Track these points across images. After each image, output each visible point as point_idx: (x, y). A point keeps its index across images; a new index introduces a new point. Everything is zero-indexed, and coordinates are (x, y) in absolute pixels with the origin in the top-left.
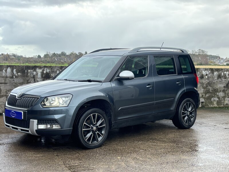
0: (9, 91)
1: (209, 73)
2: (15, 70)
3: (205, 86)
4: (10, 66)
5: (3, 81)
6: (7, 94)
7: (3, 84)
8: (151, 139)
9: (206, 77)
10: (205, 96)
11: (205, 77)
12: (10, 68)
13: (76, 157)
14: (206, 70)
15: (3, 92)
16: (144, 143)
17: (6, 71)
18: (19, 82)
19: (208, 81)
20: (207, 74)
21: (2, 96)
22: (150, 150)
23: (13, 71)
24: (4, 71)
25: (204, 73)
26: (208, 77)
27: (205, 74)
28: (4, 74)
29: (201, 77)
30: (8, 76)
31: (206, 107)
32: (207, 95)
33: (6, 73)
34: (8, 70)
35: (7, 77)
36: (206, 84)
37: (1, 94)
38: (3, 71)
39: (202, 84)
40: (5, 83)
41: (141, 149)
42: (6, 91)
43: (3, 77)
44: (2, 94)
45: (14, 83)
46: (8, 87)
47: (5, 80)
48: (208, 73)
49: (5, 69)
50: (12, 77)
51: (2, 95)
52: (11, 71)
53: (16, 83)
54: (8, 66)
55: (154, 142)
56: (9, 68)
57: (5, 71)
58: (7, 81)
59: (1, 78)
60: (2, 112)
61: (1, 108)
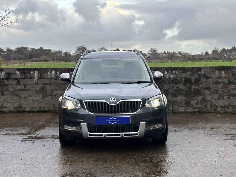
0: (53, 91)
2: (58, 72)
4: (54, 69)
5: (49, 83)
6: (52, 93)
7: (48, 85)
12: (54, 71)
15: (49, 92)
17: (51, 73)
18: (62, 83)
21: (48, 96)
23: (57, 73)
28: (49, 76)
30: (53, 78)
34: (52, 72)
35: (51, 79)
38: (48, 73)
42: (51, 91)
43: (48, 79)
44: (48, 94)
45: (58, 84)
46: (53, 88)
47: (50, 82)
49: (50, 71)
50: (56, 79)
51: (48, 95)
52: (55, 73)
53: (59, 84)
54: (52, 69)
56: (53, 70)
57: (50, 73)
58: (52, 82)
59: (46, 79)
60: (48, 110)
61: (47, 106)
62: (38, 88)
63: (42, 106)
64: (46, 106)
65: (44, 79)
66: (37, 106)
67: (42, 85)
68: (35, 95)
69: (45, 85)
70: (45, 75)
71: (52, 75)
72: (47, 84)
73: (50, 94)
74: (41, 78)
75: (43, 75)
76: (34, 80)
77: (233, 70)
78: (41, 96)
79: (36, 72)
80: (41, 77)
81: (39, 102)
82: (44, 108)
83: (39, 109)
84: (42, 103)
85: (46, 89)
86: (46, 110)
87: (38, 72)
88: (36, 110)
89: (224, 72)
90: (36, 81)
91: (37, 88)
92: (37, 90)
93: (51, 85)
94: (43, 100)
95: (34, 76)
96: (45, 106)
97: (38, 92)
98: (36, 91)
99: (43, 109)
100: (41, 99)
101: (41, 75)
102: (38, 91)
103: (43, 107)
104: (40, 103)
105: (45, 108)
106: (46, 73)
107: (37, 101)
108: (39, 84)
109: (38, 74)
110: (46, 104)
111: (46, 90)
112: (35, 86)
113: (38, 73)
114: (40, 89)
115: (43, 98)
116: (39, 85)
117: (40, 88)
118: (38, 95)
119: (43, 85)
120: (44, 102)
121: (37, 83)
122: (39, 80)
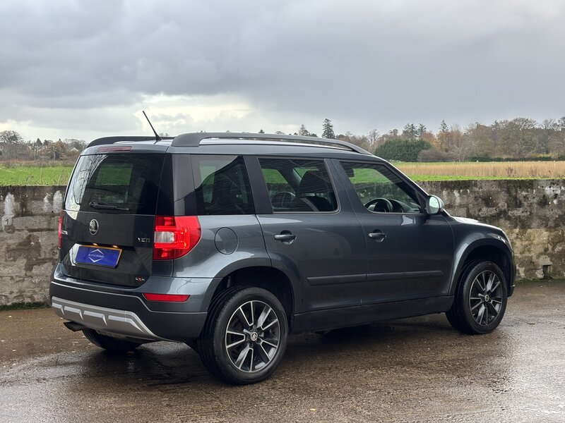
1: (562, 191)
3: (551, 224)
4: (59, 188)
5: (45, 226)
6: (54, 255)
7: (44, 233)
8: (398, 364)
9: (555, 202)
10: (553, 249)
11: (552, 202)
12: (61, 192)
13: (213, 408)
14: (554, 184)
15: (45, 252)
16: (379, 374)
17: (51, 199)
19: (560, 212)
20: (556, 195)
21: (43, 261)
22: (391, 390)
24: (46, 200)
25: (549, 191)
26: (560, 202)
27: (553, 193)
28: (46, 208)
29: (541, 202)
30: (57, 212)
31: (557, 277)
32: (559, 248)
33: (52, 204)
34: (55, 198)
35: (53, 215)
36: (555, 221)
37: (40, 255)
38: (43, 200)
39: (544, 220)
40: (49, 230)
41: (369, 389)
42: (52, 250)
43: (44, 215)
44: (42, 257)
46: (57, 239)
47: (49, 223)
48: (558, 192)
49: (48, 195)
51: (43, 259)
54: (55, 189)
55: (406, 371)
56: (58, 192)
57: (48, 199)
58: (55, 225)
59: (38, 217)
60: (42, 300)
61: (40, 291)
62: (13, 240)
63: (27, 290)
64: (37, 290)
65: (32, 215)
66: (11, 293)
67: (25, 234)
68: (6, 260)
69: (35, 233)
70: (33, 206)
71: (54, 205)
72: (41, 230)
73: (48, 256)
74: (23, 214)
75: (29, 204)
76: (3, 219)
77: (477, 189)
78: (22, 262)
79: (7, 197)
80: (23, 212)
81: (18, 279)
82: (31, 297)
83: (16, 301)
84: (26, 284)
85: (38, 243)
86: (37, 300)
87: (13, 198)
88: (9, 304)
89: (459, 192)
90: (10, 223)
91: (10, 242)
92: (12, 247)
93: (52, 232)
94: (28, 273)
95: (3, 208)
96: (34, 292)
97: (13, 253)
98: (8, 250)
99: (28, 300)
100: (24, 272)
101: (23, 205)
102: (14, 250)
103: (29, 294)
104: (20, 284)
105: (35, 296)
106: (36, 199)
107: (12, 278)
108: (19, 230)
109: (14, 204)
110: (39, 285)
111: (38, 247)
112: (5, 236)
113: (16, 200)
114: (20, 244)
115: (29, 267)
116: (16, 232)
117: (21, 241)
118: (14, 260)
119: (29, 234)
120: (30, 279)
121: (11, 229)
122: (19, 219)
